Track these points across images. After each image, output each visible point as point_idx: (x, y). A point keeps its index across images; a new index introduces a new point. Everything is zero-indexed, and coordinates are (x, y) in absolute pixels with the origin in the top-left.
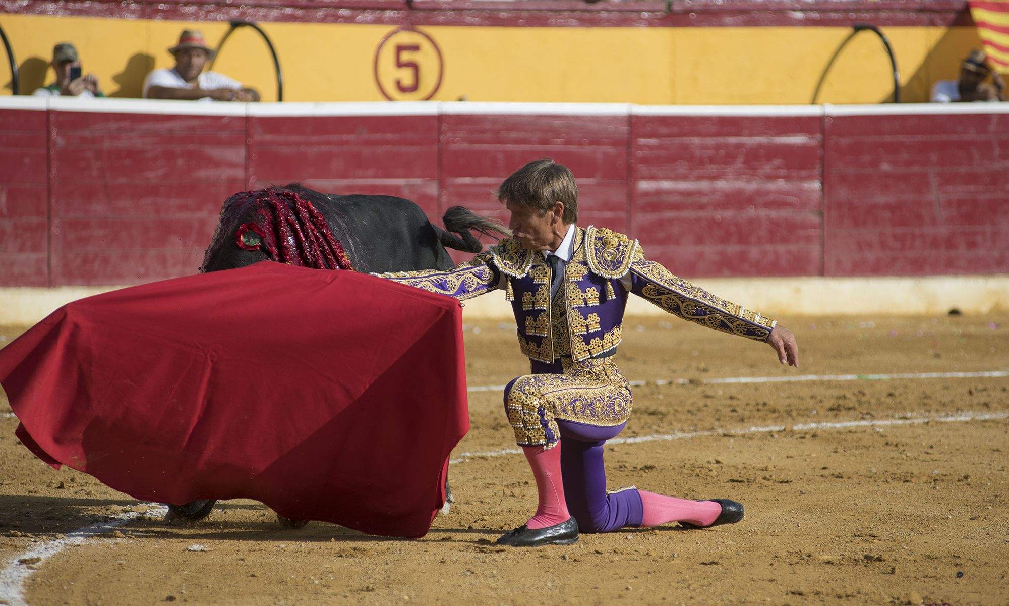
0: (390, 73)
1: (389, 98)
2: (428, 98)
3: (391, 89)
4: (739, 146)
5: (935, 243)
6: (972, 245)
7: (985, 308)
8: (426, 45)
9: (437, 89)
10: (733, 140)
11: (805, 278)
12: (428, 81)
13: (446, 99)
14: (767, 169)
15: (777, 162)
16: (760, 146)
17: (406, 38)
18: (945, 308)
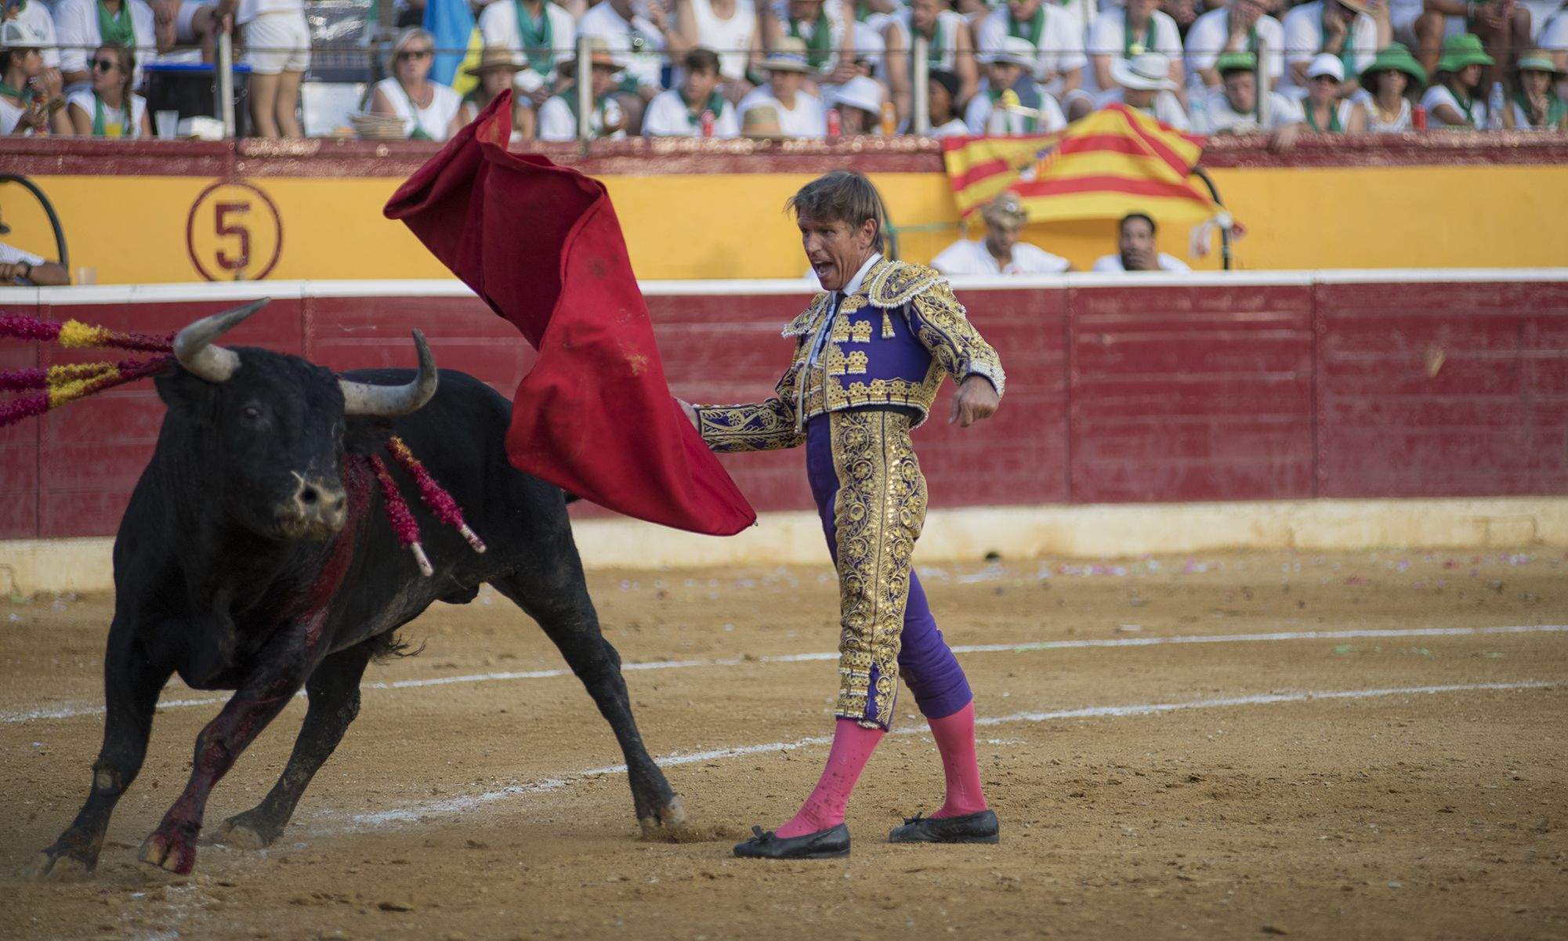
0: (208, 243)
1: (209, 278)
2: (262, 277)
3: (211, 265)
4: (705, 336)
5: (964, 464)
6: (1012, 465)
7: (1031, 551)
8: (257, 204)
9: (273, 263)
10: (696, 328)
11: (796, 513)
12: (262, 251)
13: (289, 276)
14: (742, 366)
15: (755, 356)
16: (731, 336)
17: (229, 194)
18: (981, 551)
